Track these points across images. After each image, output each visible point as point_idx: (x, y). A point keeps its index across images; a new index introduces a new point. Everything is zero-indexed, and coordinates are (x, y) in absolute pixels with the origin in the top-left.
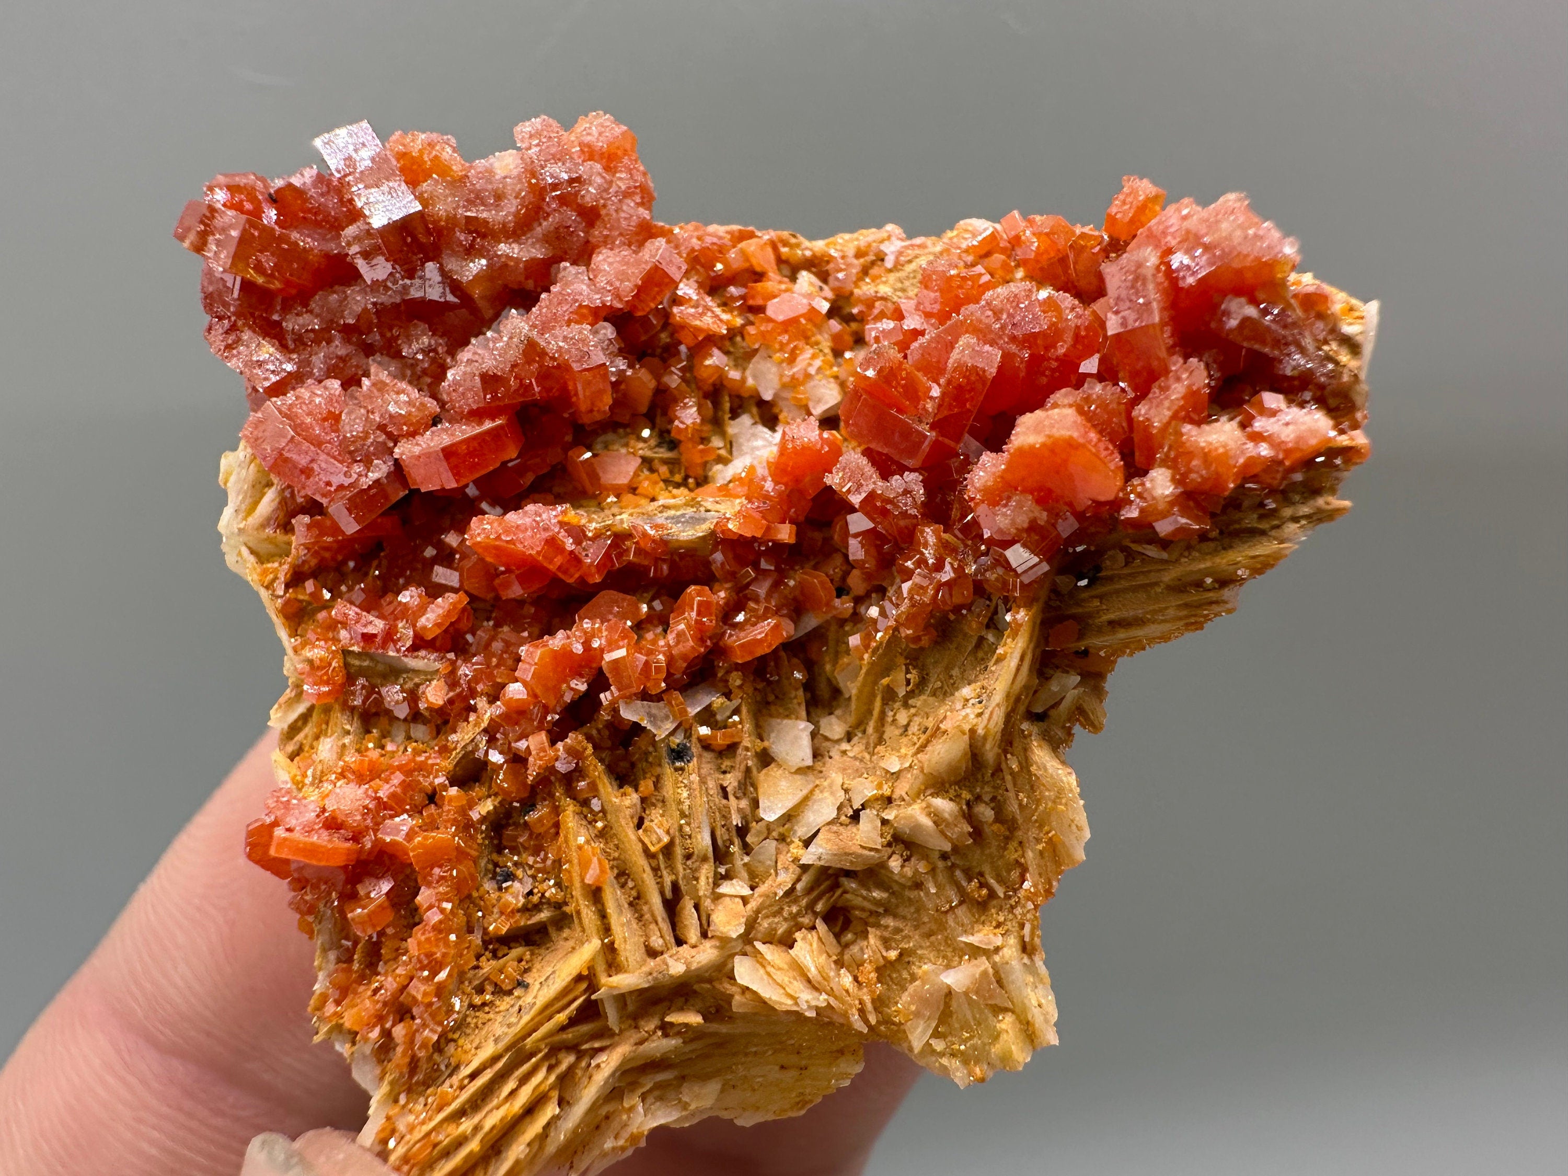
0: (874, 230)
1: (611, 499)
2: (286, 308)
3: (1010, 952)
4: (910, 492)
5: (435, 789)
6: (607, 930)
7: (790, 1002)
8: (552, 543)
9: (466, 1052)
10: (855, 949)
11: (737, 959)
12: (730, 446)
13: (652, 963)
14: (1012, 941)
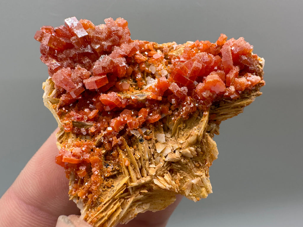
0: (171, 43)
1: (125, 92)
2: (58, 53)
3: (204, 176)
4: (185, 90)
5: (93, 148)
6: (130, 174)
7: (165, 187)
8: (117, 99)
9: (102, 200)
10: (175, 177)
11: (154, 179)
12: (146, 82)
13: (138, 181)
14: (204, 174)
